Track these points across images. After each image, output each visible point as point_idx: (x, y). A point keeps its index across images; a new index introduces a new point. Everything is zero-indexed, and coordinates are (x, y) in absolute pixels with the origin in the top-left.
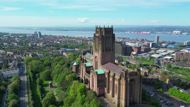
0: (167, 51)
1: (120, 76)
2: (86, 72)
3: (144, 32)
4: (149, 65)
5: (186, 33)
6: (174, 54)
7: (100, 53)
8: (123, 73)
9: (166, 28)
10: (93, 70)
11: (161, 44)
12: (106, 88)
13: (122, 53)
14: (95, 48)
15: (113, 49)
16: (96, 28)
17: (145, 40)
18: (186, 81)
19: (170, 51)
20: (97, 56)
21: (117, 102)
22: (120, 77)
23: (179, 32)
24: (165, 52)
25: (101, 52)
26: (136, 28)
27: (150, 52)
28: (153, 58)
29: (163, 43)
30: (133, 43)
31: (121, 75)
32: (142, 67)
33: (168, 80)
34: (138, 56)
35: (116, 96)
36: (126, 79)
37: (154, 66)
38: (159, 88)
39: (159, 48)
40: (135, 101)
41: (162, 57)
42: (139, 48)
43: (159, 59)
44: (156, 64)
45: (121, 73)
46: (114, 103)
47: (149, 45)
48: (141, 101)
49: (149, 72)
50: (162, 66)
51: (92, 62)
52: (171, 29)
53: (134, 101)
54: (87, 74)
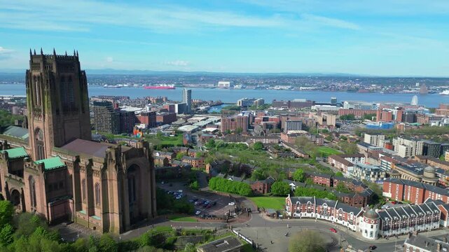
0: (208, 118)
1: (103, 161)
2: (9, 172)
3: (161, 85)
4: (173, 146)
5: (241, 86)
6: (219, 123)
7: (49, 117)
8: (110, 153)
9: (205, 77)
10: (30, 163)
11: (196, 106)
12: (71, 201)
13: (112, 129)
14: (33, 106)
15: (83, 109)
16: (31, 56)
17: (164, 100)
18: (238, 163)
19: (213, 119)
20: (41, 127)
21: (101, 224)
22: (105, 165)
23: (228, 83)
24: (205, 120)
25: (51, 116)
26: (143, 76)
27: (176, 122)
28: (182, 132)
29: (200, 104)
30: (138, 107)
31: (106, 160)
32: (159, 150)
33: (208, 166)
34: (150, 131)
35: (98, 211)
36: (118, 165)
37: (184, 146)
38: (192, 182)
39: (192, 114)
40: (143, 212)
41: (199, 130)
42: (152, 116)
43: (193, 134)
44: (189, 142)
45: (107, 155)
46: (95, 228)
47: (172, 108)
48: (155, 209)
49: (174, 156)
50: (200, 145)
51: (27, 144)
52: (214, 79)
53: (140, 213)
54: (13, 176)
